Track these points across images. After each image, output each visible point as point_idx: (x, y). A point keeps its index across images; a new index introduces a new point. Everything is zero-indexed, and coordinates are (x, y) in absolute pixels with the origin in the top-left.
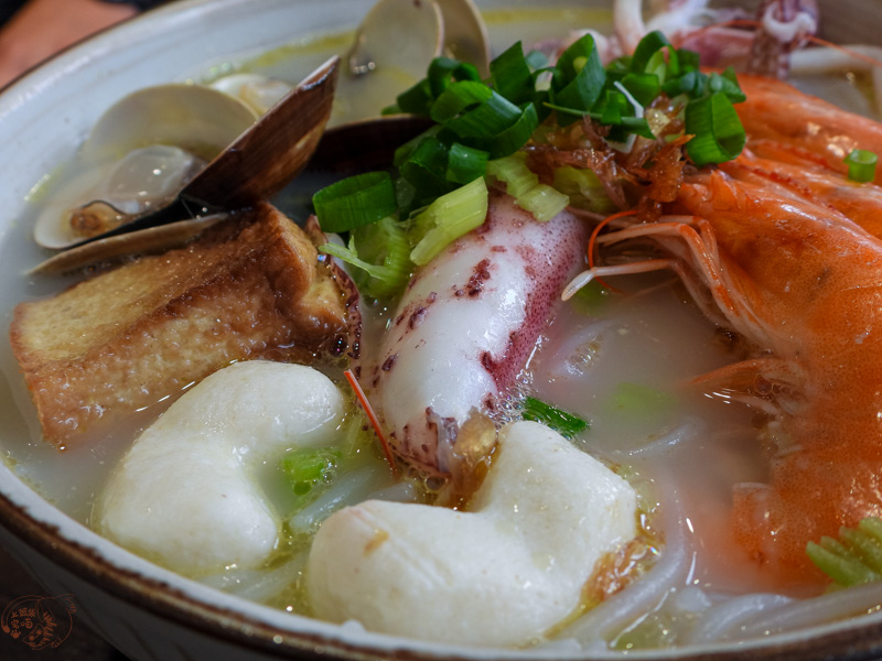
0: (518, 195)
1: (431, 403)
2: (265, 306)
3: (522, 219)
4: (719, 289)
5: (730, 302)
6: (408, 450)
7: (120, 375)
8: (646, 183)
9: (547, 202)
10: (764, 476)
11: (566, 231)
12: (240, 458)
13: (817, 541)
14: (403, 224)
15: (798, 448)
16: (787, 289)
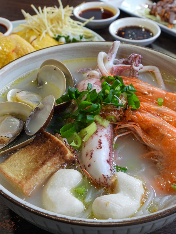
0: (101, 123)
1: (103, 174)
2: (60, 158)
3: (102, 128)
4: (144, 138)
5: (146, 141)
6: (100, 182)
7: (36, 179)
8: (125, 117)
9: (106, 123)
10: (159, 174)
11: (110, 128)
12: (69, 192)
13: (172, 184)
14: (78, 133)
15: (164, 168)
16: (157, 138)
